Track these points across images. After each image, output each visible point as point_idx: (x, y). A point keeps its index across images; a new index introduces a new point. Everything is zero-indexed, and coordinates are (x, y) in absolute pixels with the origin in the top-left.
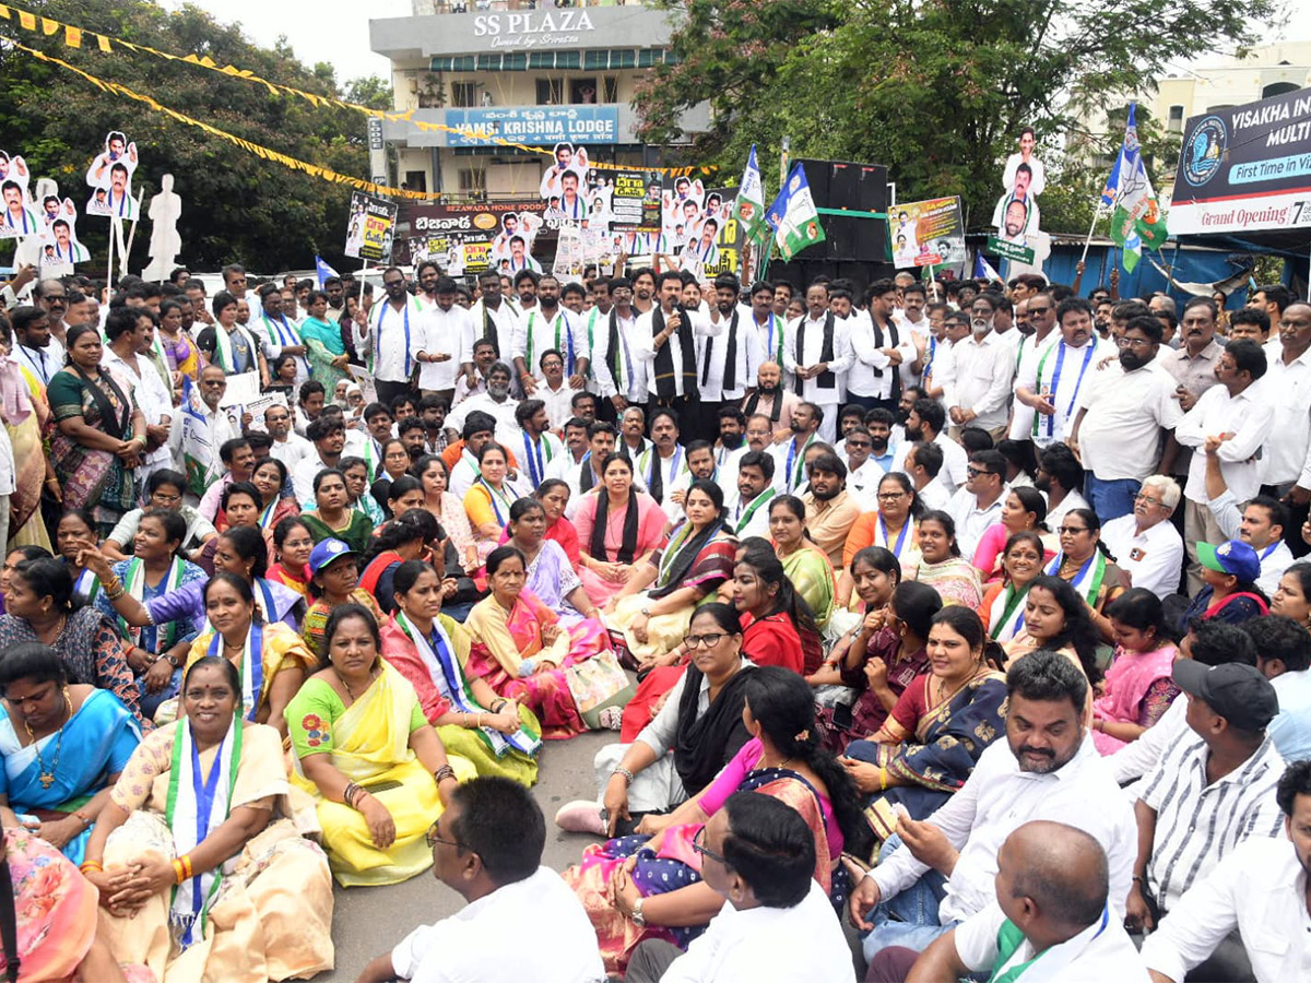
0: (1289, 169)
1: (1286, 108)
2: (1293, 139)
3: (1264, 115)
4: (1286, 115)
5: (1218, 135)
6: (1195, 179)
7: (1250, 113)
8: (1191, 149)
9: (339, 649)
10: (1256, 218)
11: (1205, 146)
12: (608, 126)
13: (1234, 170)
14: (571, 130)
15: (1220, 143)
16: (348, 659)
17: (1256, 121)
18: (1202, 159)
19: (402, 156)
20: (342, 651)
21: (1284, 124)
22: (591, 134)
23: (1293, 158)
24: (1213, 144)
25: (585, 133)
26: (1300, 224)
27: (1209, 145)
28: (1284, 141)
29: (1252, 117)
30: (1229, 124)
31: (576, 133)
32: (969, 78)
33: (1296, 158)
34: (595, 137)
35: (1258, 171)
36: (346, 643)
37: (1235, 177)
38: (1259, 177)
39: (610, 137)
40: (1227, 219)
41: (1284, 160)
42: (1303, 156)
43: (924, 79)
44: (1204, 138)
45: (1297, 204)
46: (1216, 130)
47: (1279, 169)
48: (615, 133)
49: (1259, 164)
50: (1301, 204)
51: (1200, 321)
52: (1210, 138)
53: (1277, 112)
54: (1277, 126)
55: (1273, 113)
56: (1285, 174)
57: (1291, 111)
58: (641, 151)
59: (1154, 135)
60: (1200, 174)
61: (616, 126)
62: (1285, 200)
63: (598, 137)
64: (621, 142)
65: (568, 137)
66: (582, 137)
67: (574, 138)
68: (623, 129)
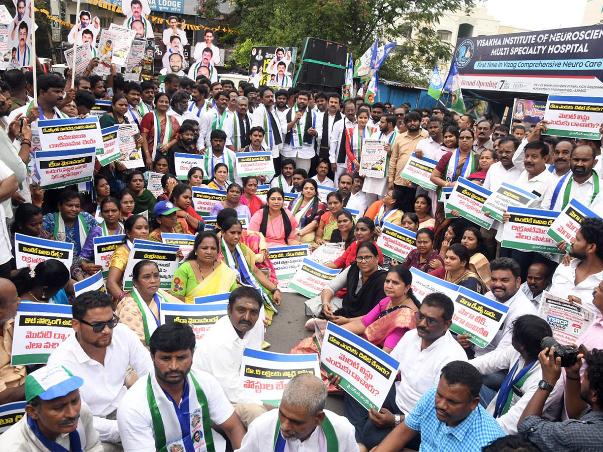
0: (499, 66)
1: (500, 40)
2: (502, 54)
3: (491, 42)
4: (499, 43)
5: (471, 48)
6: (459, 65)
7: (485, 40)
8: (458, 52)
9: (202, 250)
10: (485, 85)
11: (464, 52)
12: (178, 4)
13: (477, 63)
14: (159, 4)
15: (471, 51)
16: (206, 255)
17: (487, 44)
18: (463, 57)
19: (68, 6)
20: (203, 251)
21: (499, 47)
22: (170, 7)
23: (501, 62)
24: (468, 51)
25: (167, 6)
26: (502, 90)
27: (466, 51)
28: (498, 54)
29: (485, 42)
30: (476, 43)
31: (162, 6)
32: (364, 8)
33: (503, 62)
34: (172, 9)
35: (486, 65)
36: (206, 248)
37: (476, 67)
38: (487, 68)
39: (179, 10)
40: (473, 84)
41: (498, 62)
42: (506, 62)
43: (345, 5)
44: (464, 48)
45: (502, 81)
46: (470, 45)
47: (495, 65)
48: (182, 9)
49: (487, 62)
50: (503, 81)
51: (485, 128)
52: (467, 49)
53: (496, 42)
54: (495, 47)
55: (494, 42)
56: (497, 68)
57: (502, 43)
58: (194, 19)
59: (437, 43)
60: (462, 63)
61: (182, 5)
62: (497, 79)
63: (173, 10)
64: (185, 13)
65: (158, 8)
66: (165, 8)
67: (161, 9)
68: (186, 7)
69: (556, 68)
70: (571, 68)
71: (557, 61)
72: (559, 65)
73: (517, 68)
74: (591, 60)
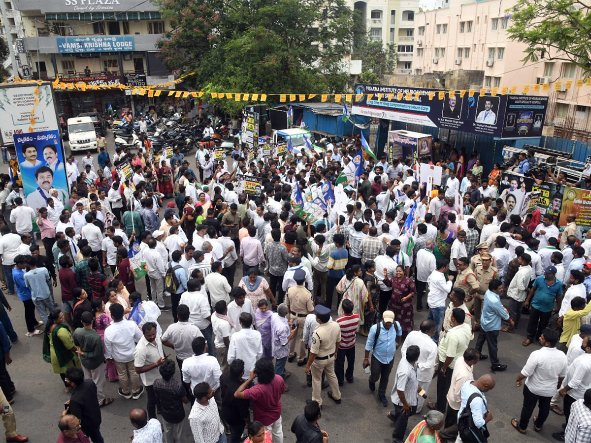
12: (130, 44)
14: (114, 46)
19: (33, 55)
22: (123, 47)
25: (120, 47)
31: (117, 47)
39: (131, 48)
48: (133, 47)
61: (133, 44)
62: (380, 111)
63: (126, 49)
64: (136, 50)
65: (113, 49)
66: (119, 49)
67: (116, 49)
68: (136, 45)
69: (408, 109)
70: (415, 110)
71: (408, 105)
72: (409, 107)
73: (390, 106)
74: (424, 107)
